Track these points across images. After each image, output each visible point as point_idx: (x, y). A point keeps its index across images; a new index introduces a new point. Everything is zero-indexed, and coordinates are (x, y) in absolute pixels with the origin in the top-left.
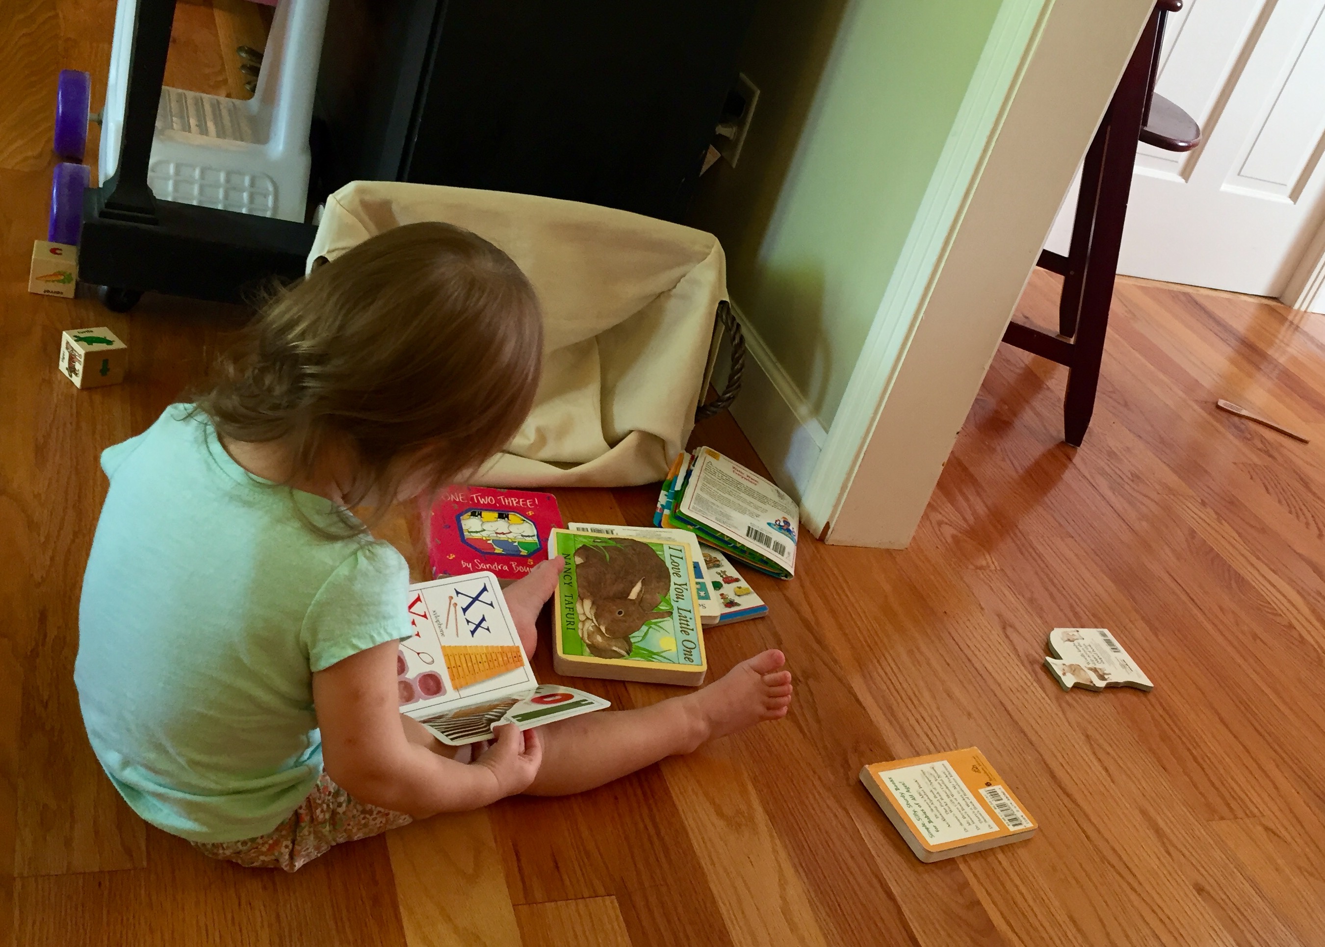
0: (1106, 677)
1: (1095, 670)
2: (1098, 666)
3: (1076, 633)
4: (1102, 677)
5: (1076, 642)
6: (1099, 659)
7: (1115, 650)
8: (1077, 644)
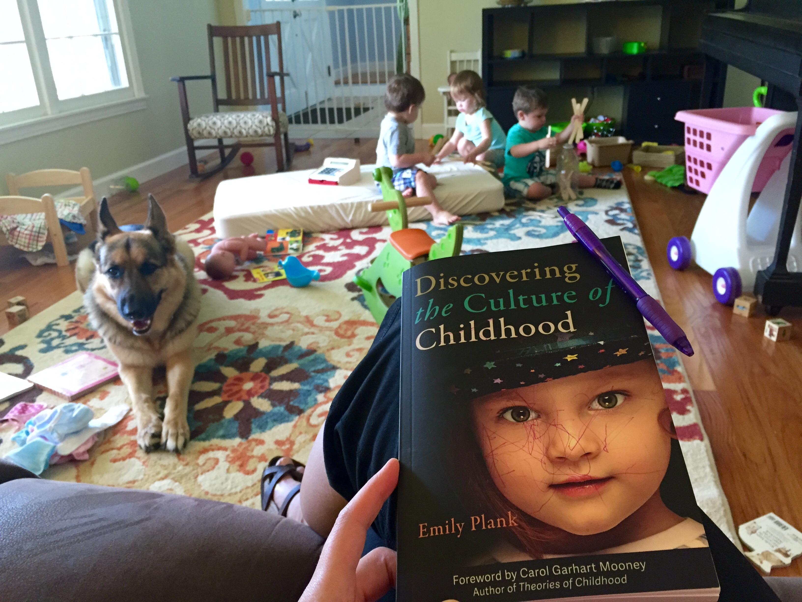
0: (789, 553)
1: (779, 551)
2: (781, 546)
3: (754, 525)
4: (786, 555)
5: (758, 532)
6: (778, 541)
7: (785, 528)
8: (759, 534)
